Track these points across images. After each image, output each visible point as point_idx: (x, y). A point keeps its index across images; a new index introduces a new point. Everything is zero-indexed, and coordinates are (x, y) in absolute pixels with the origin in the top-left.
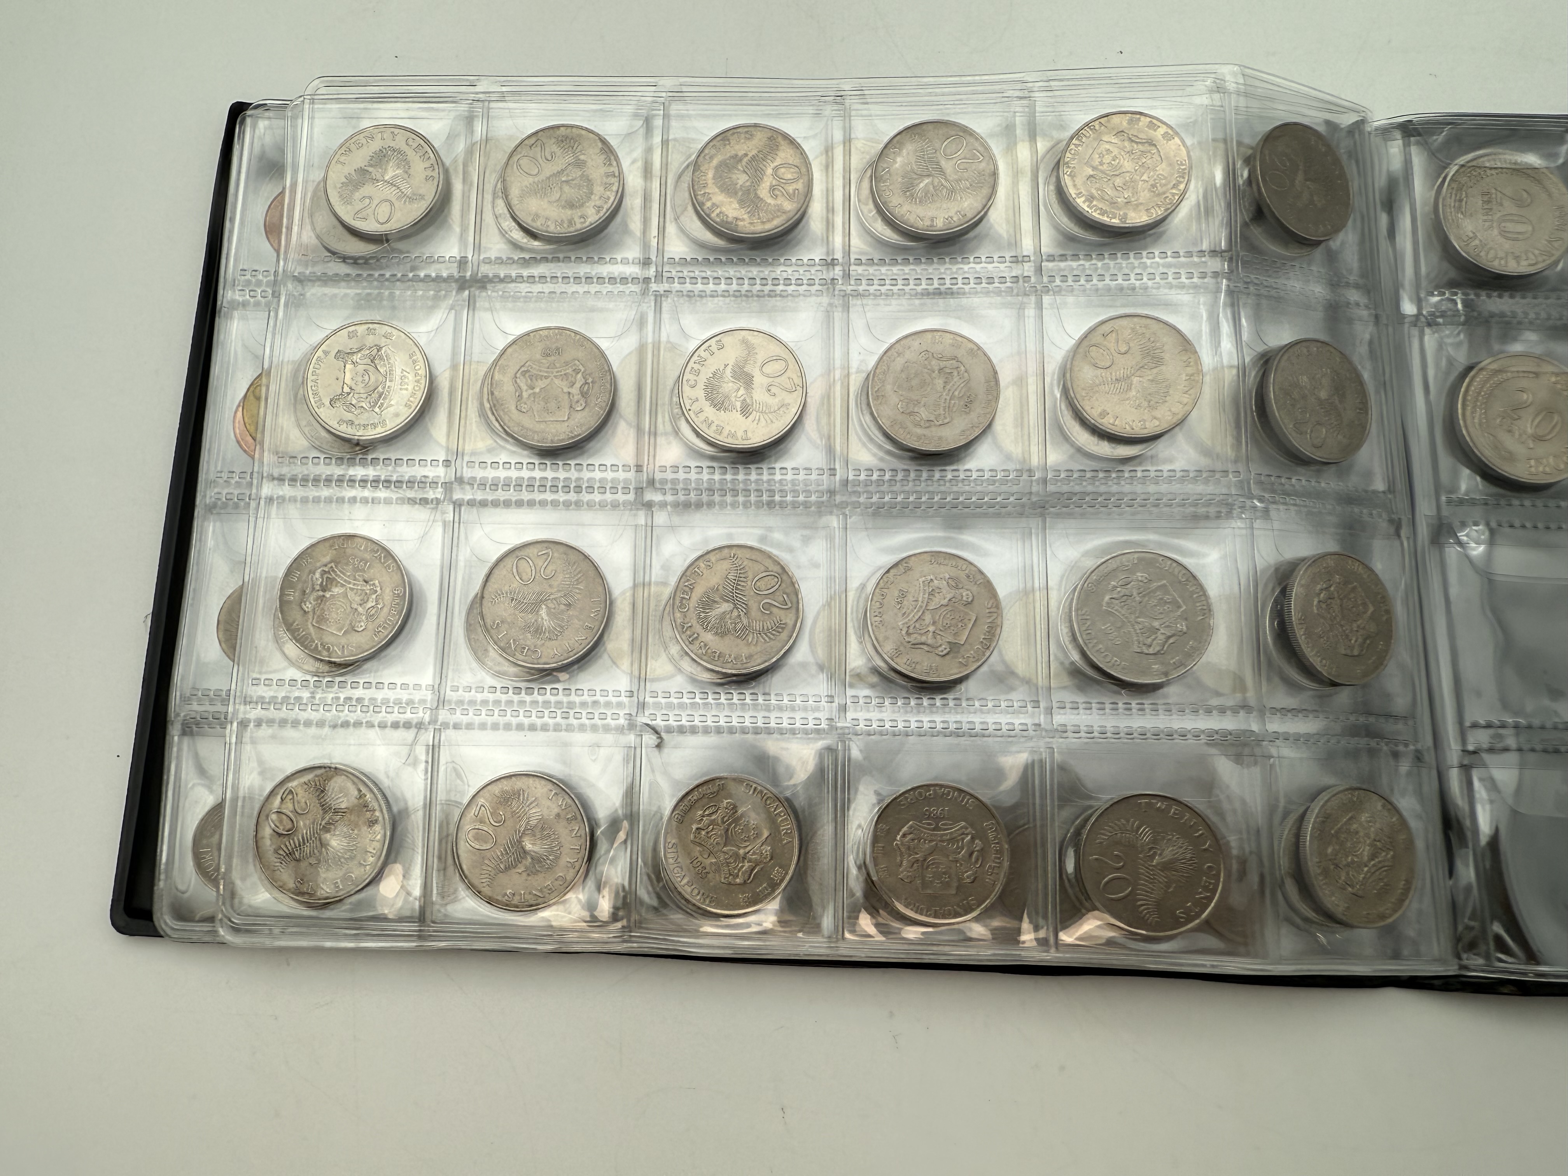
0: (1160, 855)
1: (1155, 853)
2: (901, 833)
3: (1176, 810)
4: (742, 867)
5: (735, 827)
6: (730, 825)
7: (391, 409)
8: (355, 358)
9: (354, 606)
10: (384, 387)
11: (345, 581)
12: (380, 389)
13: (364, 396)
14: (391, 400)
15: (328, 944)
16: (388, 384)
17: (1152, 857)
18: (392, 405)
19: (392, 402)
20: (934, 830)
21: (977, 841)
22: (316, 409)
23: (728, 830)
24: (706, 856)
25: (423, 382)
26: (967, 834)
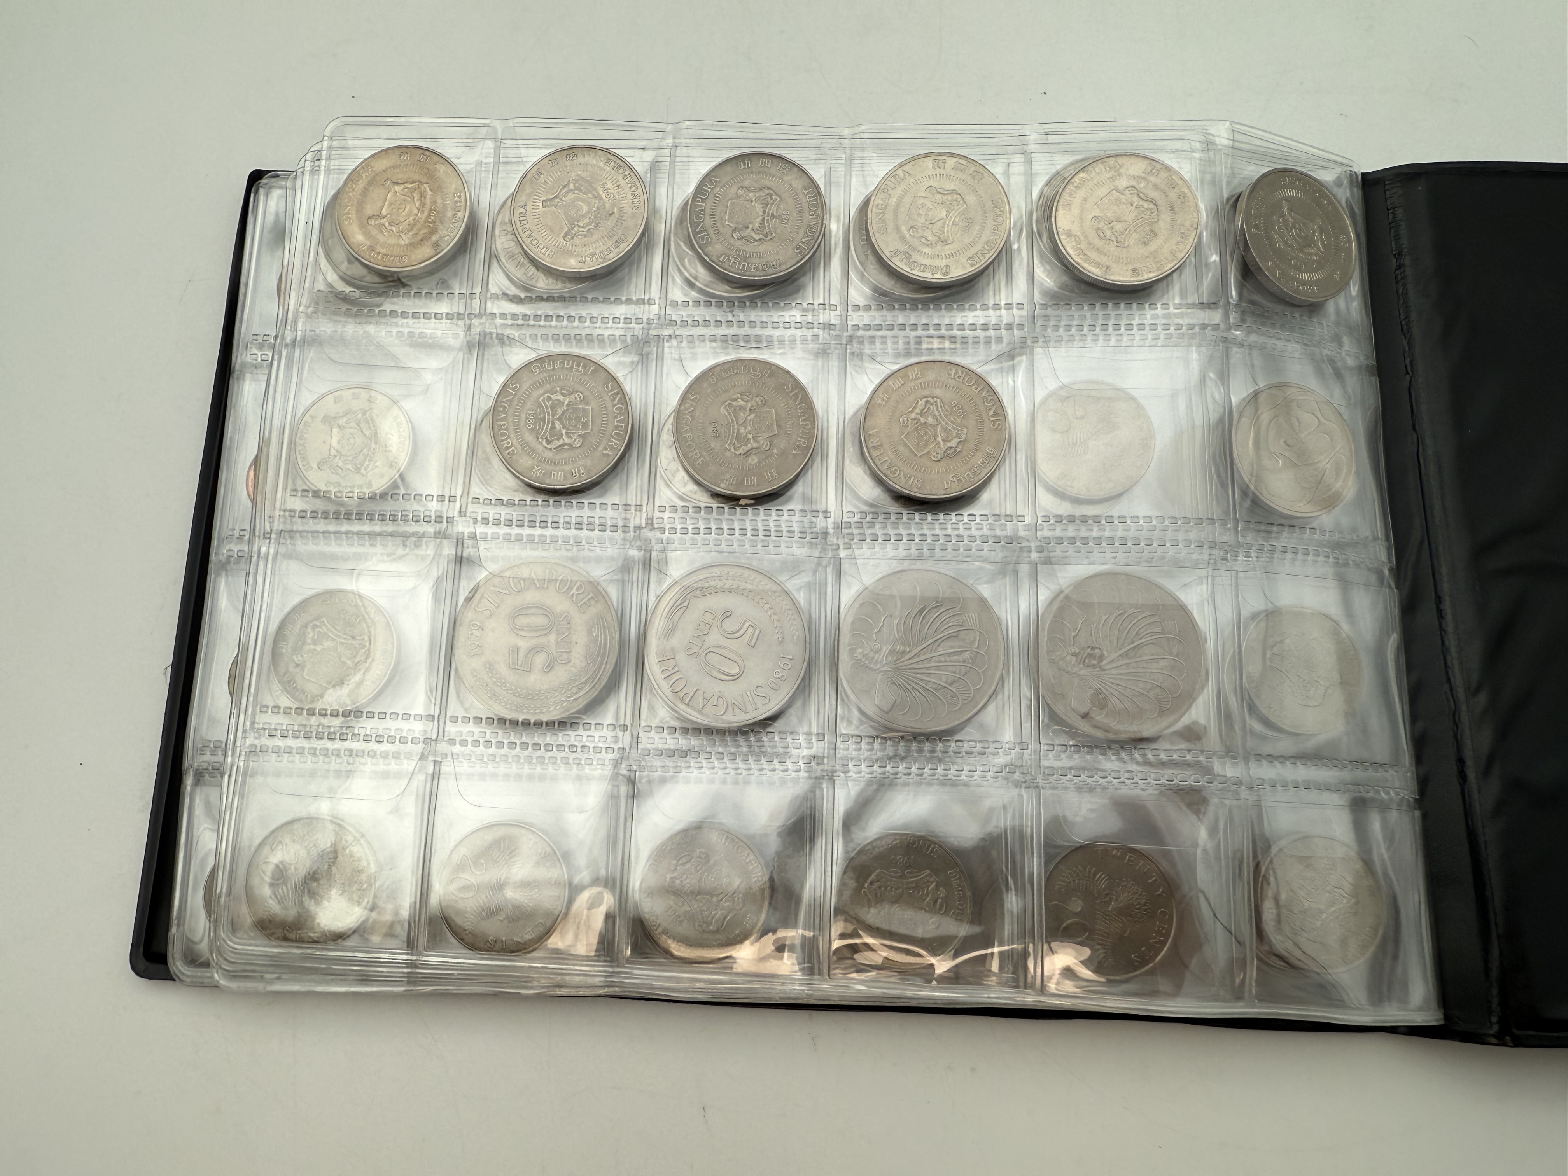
0: (1116, 900)
1: (1111, 899)
2: (868, 881)
3: (1130, 857)
4: (716, 914)
5: (707, 876)
6: (703, 873)
7: (377, 471)
8: (341, 422)
9: (344, 659)
10: (369, 450)
11: (336, 636)
12: (365, 451)
13: (350, 458)
14: (375, 462)
15: (320, 989)
16: (373, 446)
17: (1108, 903)
18: (377, 467)
19: (377, 464)
20: (901, 877)
21: (941, 889)
22: (305, 473)
23: (701, 878)
24: (680, 904)
25: (407, 443)
26: (932, 882)
